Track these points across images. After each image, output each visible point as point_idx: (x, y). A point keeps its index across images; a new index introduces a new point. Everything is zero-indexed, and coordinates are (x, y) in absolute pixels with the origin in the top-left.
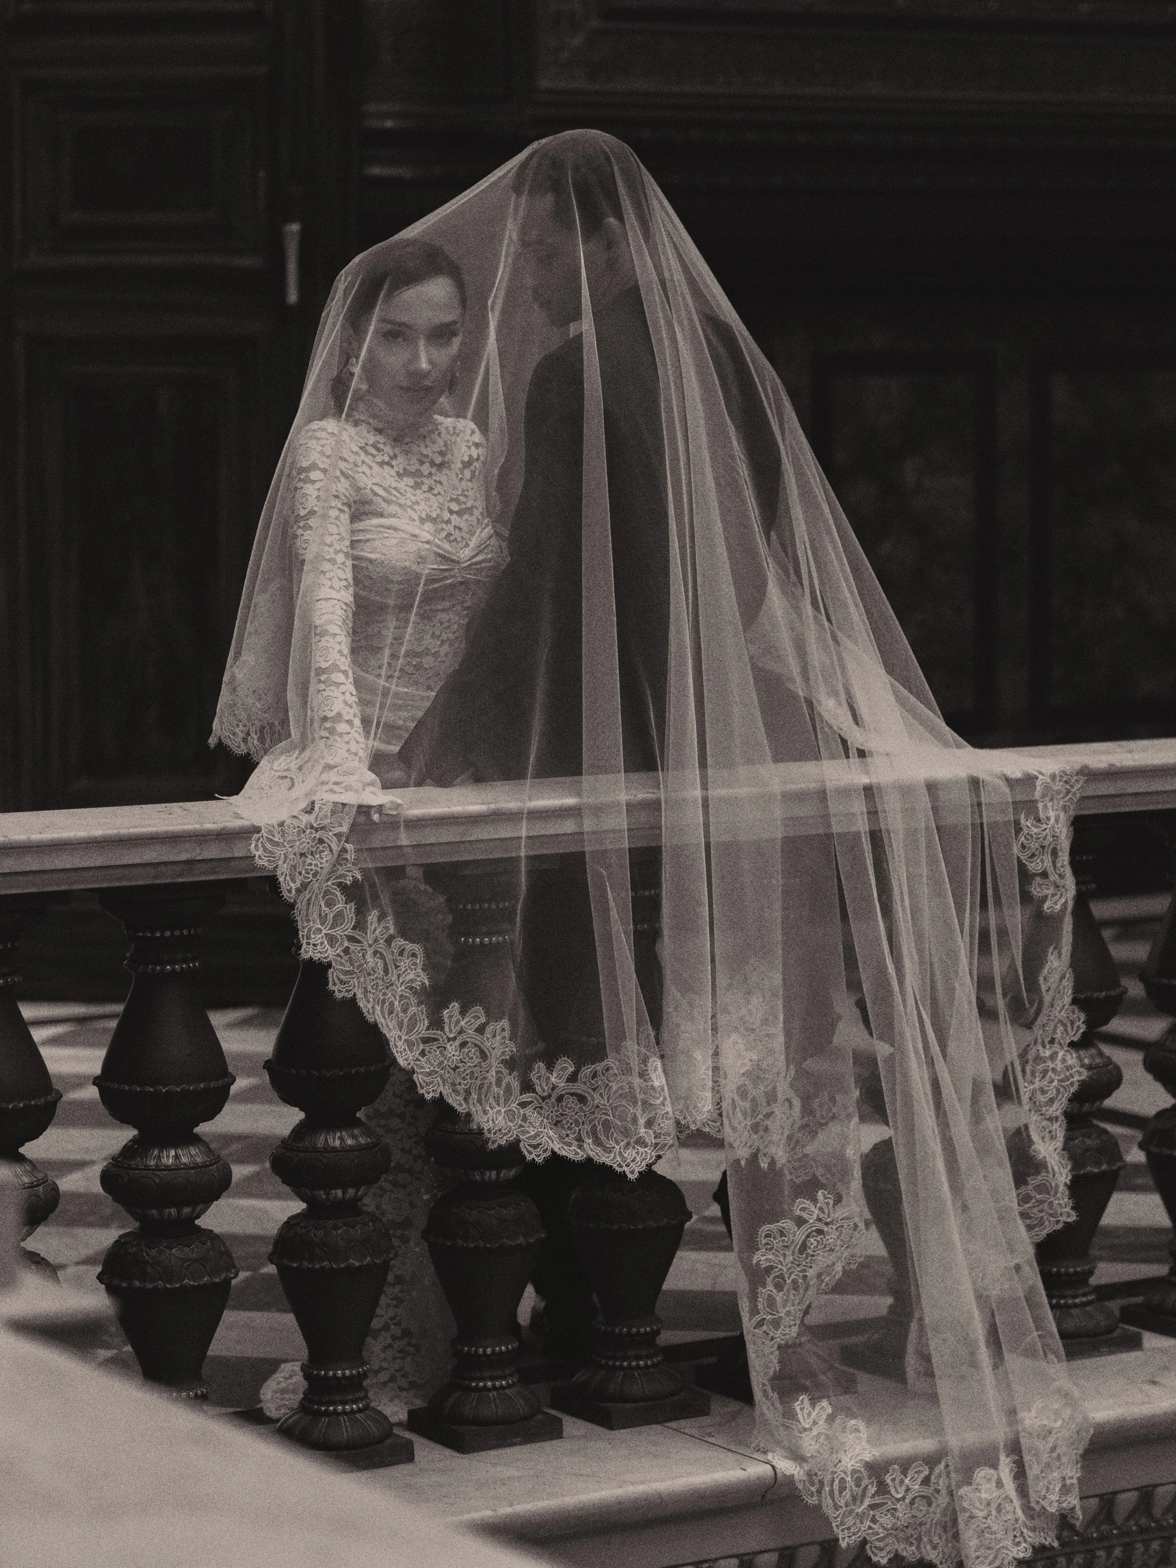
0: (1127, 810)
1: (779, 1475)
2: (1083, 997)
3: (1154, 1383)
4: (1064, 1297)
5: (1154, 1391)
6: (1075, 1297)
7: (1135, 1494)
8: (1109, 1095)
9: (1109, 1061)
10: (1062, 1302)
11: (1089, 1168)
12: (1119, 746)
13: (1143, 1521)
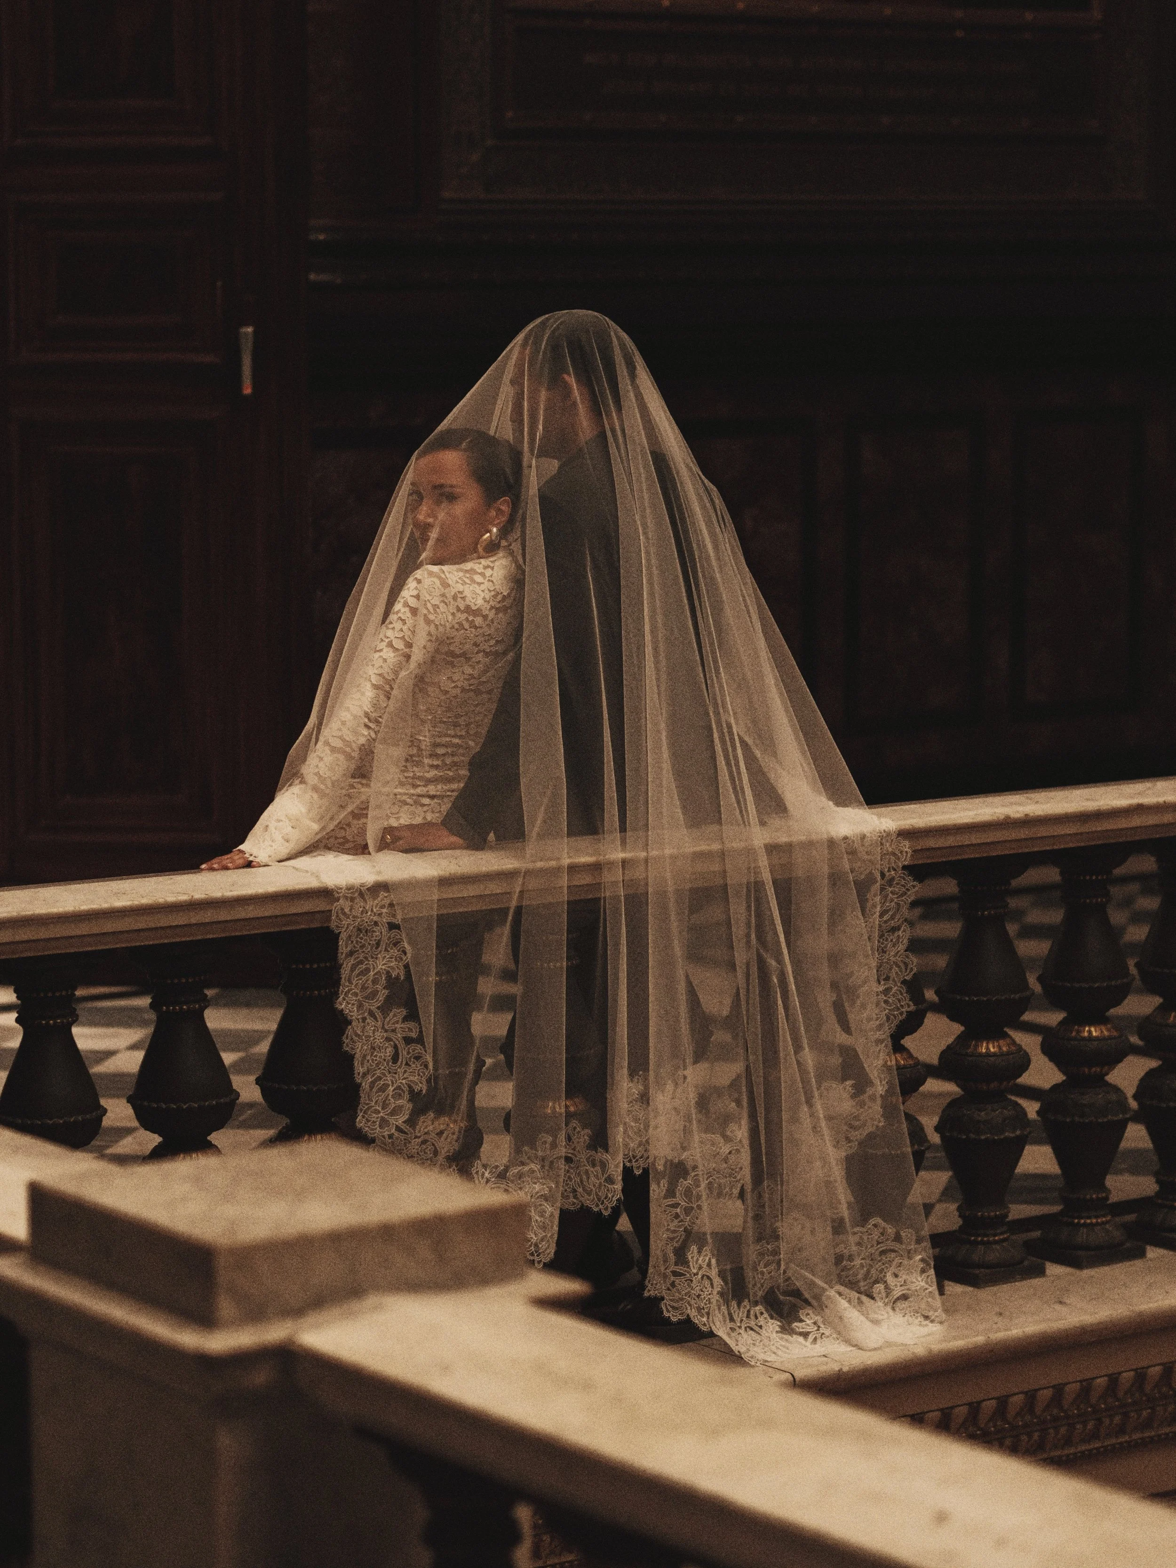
0: (1027, 850)
1: (797, 1379)
2: (985, 999)
3: (1061, 1302)
4: (987, 1236)
5: (1064, 1310)
6: (995, 1235)
7: (1021, 1397)
8: (1020, 1076)
9: (1020, 1048)
10: (985, 1239)
11: (1007, 1134)
12: (1027, 798)
13: (1055, 1411)
